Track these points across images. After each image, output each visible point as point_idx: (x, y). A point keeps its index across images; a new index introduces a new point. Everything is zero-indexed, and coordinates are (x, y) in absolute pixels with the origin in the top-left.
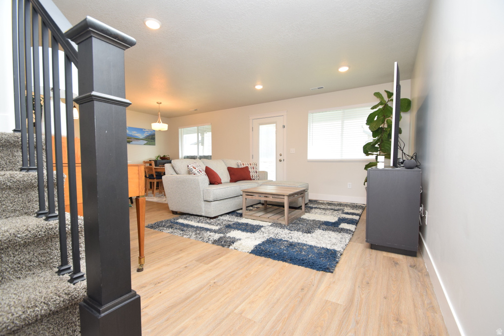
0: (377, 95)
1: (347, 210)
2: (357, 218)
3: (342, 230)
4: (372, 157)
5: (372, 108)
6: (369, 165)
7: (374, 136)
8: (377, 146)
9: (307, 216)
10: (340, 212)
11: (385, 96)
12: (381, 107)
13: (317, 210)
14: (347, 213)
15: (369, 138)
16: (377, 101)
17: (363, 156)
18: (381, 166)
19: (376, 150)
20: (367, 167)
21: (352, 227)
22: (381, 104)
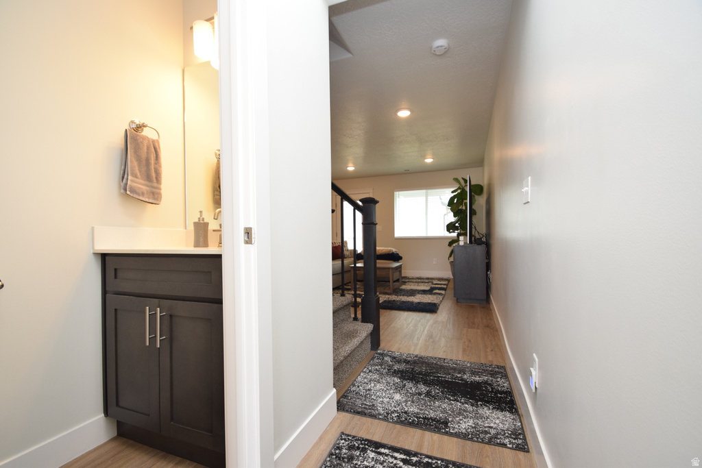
0: (456, 180)
1: (435, 282)
2: (445, 286)
3: (436, 293)
4: (454, 235)
5: (453, 192)
6: (453, 242)
7: (455, 216)
8: (457, 225)
9: (403, 287)
10: (430, 283)
11: (462, 182)
12: (459, 191)
13: (410, 284)
14: (436, 284)
15: (451, 218)
16: (458, 186)
17: (447, 234)
18: (461, 243)
19: (457, 228)
20: (450, 244)
21: (443, 292)
22: (459, 188)
